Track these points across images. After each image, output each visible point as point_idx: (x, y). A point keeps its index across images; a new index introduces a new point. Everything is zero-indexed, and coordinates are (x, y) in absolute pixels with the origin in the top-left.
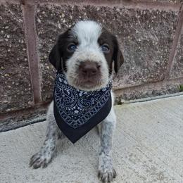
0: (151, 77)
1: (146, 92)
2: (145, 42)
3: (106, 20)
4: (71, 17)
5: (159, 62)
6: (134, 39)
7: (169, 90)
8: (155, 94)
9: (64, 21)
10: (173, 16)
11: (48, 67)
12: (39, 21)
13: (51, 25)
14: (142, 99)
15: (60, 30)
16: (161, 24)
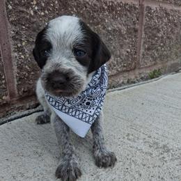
0: (124, 66)
1: (122, 81)
2: (114, 30)
4: (43, 4)
5: (129, 50)
6: (104, 28)
7: (142, 78)
8: (130, 82)
9: (36, 8)
11: (23, 57)
12: (10, 7)
13: (23, 12)
14: (119, 88)
15: (33, 17)
16: (125, 15)
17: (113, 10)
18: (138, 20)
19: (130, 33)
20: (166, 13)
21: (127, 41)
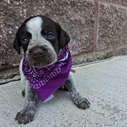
0: (84, 49)
1: (82, 60)
2: (76, 20)
3: (45, 2)
5: (87, 36)
6: (68, 18)
7: (98, 58)
8: (89, 61)
10: (92, 5)
11: (1, 36)
14: (80, 65)
15: (10, 5)
16: (84, 10)
17: (74, 5)
18: (94, 14)
19: (89, 24)
20: (115, 11)
21: (86, 29)
